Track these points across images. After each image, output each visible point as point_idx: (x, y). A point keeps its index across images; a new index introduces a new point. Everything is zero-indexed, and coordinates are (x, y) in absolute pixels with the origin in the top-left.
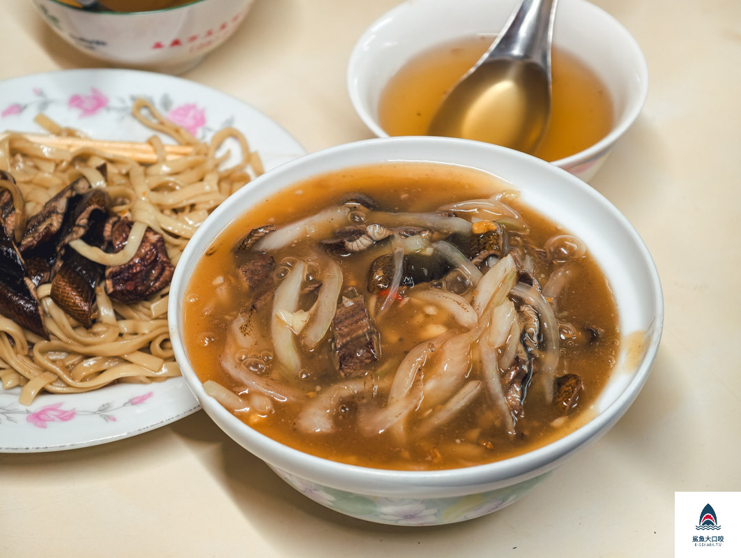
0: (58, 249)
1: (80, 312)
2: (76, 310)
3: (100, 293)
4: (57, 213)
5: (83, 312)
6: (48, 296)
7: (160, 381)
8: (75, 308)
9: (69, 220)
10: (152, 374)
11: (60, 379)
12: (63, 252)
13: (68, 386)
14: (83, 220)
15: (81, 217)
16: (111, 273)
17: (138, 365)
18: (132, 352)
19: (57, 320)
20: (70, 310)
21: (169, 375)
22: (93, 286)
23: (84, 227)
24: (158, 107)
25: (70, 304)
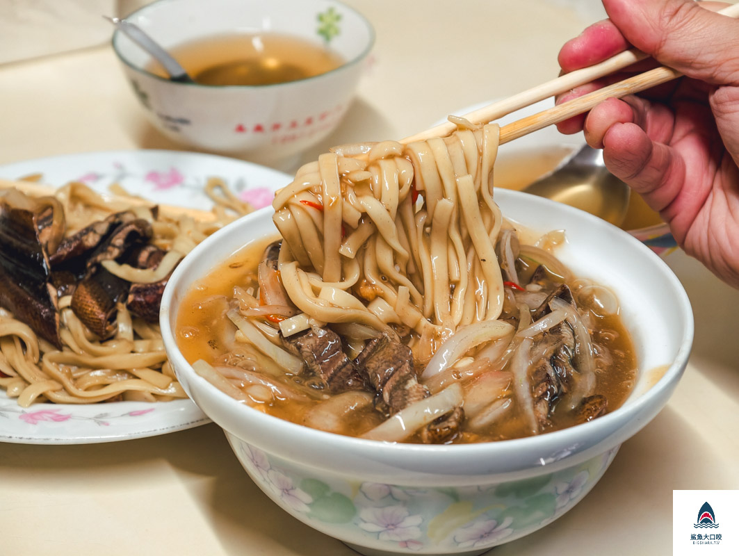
0: (89, 264)
1: (96, 321)
2: (92, 318)
3: (121, 310)
4: (95, 232)
5: (98, 321)
6: (68, 307)
7: (166, 401)
8: (91, 316)
9: (106, 240)
10: (158, 391)
11: (65, 388)
12: (93, 270)
13: (71, 395)
14: (119, 240)
15: (117, 236)
16: (135, 288)
17: (145, 381)
18: (141, 368)
19: (73, 330)
20: (86, 318)
21: (178, 395)
22: (115, 300)
23: (119, 247)
24: (231, 188)
25: (88, 312)
